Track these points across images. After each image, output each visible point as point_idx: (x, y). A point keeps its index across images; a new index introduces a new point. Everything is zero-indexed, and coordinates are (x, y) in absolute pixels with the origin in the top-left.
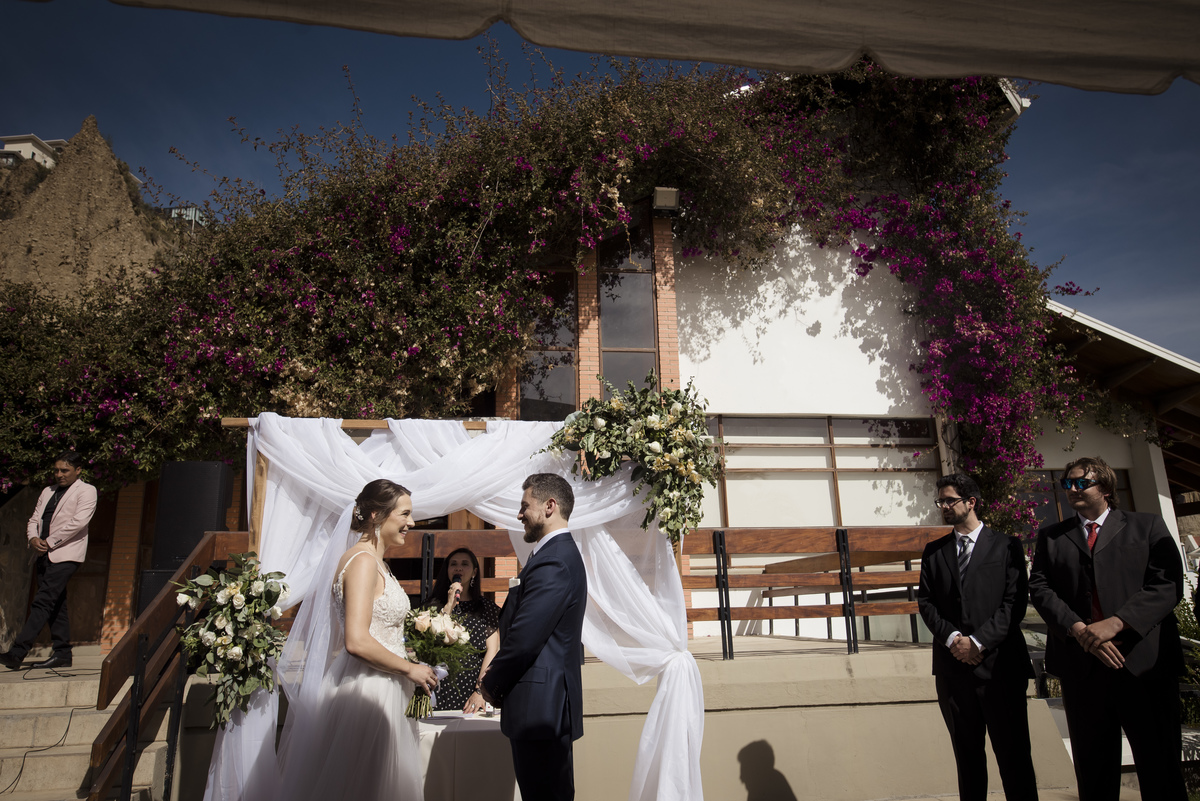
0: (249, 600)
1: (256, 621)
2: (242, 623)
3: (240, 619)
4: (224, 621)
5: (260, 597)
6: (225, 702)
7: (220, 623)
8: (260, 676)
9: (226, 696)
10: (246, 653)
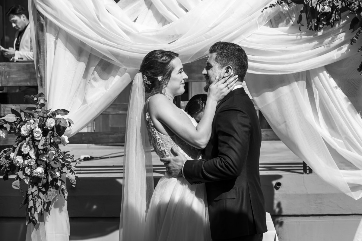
0: (45, 132)
1: (52, 148)
2: (41, 150)
3: (40, 147)
4: (28, 148)
5: (52, 129)
6: (35, 206)
7: (26, 149)
8: (57, 187)
9: (34, 202)
10: (46, 171)
